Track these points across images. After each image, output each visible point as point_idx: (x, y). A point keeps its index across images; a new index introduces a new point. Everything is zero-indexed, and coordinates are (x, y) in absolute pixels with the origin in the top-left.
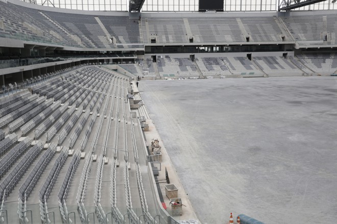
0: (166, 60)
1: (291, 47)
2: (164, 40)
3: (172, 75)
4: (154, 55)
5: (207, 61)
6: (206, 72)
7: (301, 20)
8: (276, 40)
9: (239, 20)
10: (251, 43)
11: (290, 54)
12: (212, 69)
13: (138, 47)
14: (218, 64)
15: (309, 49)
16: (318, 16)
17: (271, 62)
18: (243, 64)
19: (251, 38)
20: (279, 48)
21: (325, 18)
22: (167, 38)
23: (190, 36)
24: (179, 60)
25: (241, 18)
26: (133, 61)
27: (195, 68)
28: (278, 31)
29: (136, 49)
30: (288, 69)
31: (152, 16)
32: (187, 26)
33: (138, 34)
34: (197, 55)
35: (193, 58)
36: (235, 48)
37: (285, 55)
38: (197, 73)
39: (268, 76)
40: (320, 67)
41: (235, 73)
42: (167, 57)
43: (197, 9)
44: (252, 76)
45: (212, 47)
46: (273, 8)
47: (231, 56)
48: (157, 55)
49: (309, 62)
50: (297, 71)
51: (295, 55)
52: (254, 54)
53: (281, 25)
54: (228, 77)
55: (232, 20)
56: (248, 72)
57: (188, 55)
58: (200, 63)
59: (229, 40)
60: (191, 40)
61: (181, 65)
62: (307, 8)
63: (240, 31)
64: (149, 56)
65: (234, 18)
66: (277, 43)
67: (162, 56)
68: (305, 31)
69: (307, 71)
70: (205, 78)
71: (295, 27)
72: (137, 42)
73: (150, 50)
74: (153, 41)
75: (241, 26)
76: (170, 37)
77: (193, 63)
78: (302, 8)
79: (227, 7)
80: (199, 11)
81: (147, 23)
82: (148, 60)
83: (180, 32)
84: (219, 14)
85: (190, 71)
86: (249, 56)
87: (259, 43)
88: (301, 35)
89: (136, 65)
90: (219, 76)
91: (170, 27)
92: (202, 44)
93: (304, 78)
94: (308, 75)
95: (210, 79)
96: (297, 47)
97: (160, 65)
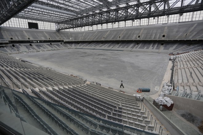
0: (20, 46)
1: (63, 41)
2: (17, 38)
3: (25, 52)
4: (13, 44)
5: (37, 46)
6: (38, 50)
7: (63, 33)
8: (58, 39)
9: (44, 32)
10: (51, 39)
11: (63, 43)
12: (40, 49)
13: (4, 41)
14: (41, 47)
15: (68, 42)
16: (67, 33)
17: (58, 45)
18: (50, 46)
19: (50, 38)
20: (59, 41)
21: (69, 33)
22: (18, 38)
23: (28, 37)
24: (26, 46)
25: (45, 32)
26: (3, 47)
27: (34, 48)
28: (58, 37)
29: (4, 42)
30: (64, 48)
31: (7, 29)
32: (25, 34)
33: (2, 35)
34: (32, 44)
35: (31, 45)
36: (45, 42)
37: (61, 43)
38: (35, 50)
39: (59, 50)
40: (72, 46)
41: (49, 49)
42: (19, 45)
43: (28, 27)
44: (54, 50)
45: (37, 41)
46: (55, 30)
47: (45, 44)
48: (15, 44)
49: (68, 45)
50: (66, 48)
51: (64, 43)
52: (52, 43)
53: (58, 35)
54: (47, 51)
55: (42, 32)
56: (53, 49)
57: (29, 44)
58: (34, 47)
59: (43, 39)
60: (29, 39)
61: (27, 48)
62: (64, 30)
63: (46, 36)
64: (11, 45)
65: (43, 32)
66: (59, 40)
67: (17, 44)
68: (65, 37)
69: (69, 48)
70: (39, 51)
71: (62, 35)
72: (3, 39)
73: (11, 43)
74: (12, 39)
75: (46, 34)
76: (19, 37)
77: (32, 47)
78: (63, 30)
79: (39, 28)
80: (29, 28)
81: (5, 31)
82: (10, 46)
83: (23, 36)
84: (37, 30)
85: (32, 50)
86: (51, 44)
87: (54, 40)
88: (64, 38)
89: (5, 48)
90: (44, 51)
91: (18, 34)
92: (34, 40)
93: (69, 50)
94: (70, 49)
95: (41, 52)
96: (65, 41)
97: (18, 48)
